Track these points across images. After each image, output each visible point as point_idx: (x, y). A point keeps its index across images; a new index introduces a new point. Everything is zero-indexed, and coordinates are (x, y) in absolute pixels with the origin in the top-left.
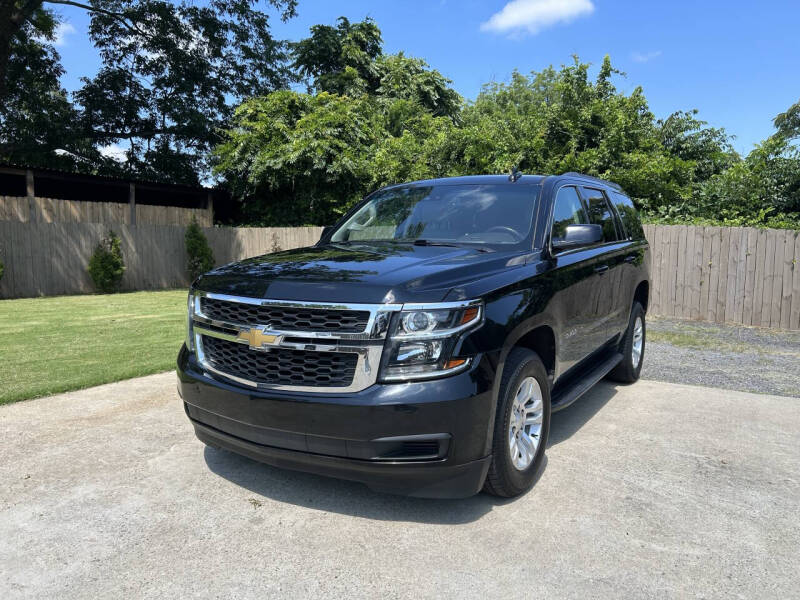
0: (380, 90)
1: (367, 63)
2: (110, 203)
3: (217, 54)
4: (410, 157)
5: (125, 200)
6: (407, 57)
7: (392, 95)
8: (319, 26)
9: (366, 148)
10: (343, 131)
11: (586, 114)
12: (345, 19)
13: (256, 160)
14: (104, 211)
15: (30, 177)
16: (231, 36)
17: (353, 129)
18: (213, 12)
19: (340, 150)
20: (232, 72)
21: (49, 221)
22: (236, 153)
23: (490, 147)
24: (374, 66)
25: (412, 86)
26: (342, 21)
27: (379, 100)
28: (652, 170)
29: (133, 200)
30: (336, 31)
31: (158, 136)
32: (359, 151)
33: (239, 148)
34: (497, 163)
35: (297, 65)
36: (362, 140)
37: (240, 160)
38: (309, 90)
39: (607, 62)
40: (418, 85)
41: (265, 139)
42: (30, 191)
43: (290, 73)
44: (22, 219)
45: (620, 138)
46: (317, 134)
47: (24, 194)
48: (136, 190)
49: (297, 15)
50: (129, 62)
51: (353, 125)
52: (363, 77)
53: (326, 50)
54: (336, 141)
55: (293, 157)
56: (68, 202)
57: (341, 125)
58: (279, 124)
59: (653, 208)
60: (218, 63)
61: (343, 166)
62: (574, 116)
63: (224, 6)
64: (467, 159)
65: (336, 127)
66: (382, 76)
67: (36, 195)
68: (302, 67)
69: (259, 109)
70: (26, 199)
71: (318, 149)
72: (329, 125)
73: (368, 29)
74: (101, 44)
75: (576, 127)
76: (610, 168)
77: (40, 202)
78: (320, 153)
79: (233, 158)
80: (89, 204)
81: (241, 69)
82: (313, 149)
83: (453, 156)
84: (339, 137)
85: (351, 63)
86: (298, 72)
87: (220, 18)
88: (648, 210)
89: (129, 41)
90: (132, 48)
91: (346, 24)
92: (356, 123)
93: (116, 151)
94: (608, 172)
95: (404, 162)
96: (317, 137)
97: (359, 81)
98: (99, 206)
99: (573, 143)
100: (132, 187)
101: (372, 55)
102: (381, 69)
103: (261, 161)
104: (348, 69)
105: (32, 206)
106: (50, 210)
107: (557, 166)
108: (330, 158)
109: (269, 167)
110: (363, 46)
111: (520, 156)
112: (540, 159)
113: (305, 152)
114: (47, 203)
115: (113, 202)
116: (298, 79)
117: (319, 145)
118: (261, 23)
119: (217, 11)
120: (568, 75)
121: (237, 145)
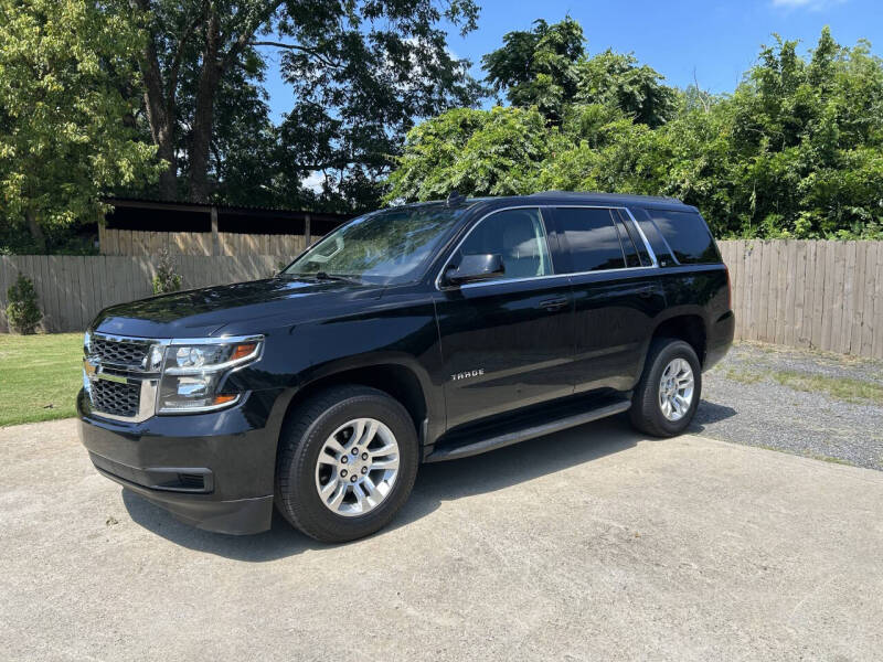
0: (578, 95)
1: (565, 68)
2: (286, 236)
3: (403, 78)
4: (577, 171)
5: (300, 232)
6: (616, 54)
7: (591, 100)
8: (512, 33)
9: (536, 164)
10: (510, 148)
11: (787, 104)
12: (543, 21)
13: (422, 185)
14: (280, 243)
15: (214, 214)
16: (413, 57)
17: (522, 144)
18: (397, 36)
19: (505, 168)
20: (420, 94)
21: (230, 254)
22: (404, 179)
23: (669, 153)
24: (573, 71)
25: (612, 88)
26: (539, 24)
27: (576, 107)
28: (873, 169)
29: (308, 231)
30: (532, 37)
31: (351, 165)
32: (528, 168)
33: (408, 174)
34: (674, 173)
35: (490, 79)
36: (532, 157)
37: (410, 186)
38: (499, 103)
39: (826, 35)
40: (621, 87)
41: (433, 163)
42: (215, 227)
43: (479, 89)
44: (207, 253)
45: (831, 130)
46: (481, 153)
47: (209, 230)
48: (311, 221)
49: (476, 28)
50: (318, 95)
51: (522, 140)
52: (560, 84)
53: (518, 58)
54: (502, 160)
55: (456, 181)
56: (247, 236)
57: (507, 142)
58: (449, 145)
59: (875, 219)
60: (406, 87)
61: (504, 186)
62: (772, 108)
63: (408, 27)
64: (639, 169)
65: (503, 144)
66: (581, 79)
67: (220, 230)
68: (497, 79)
69: (430, 131)
70: (210, 235)
71: (481, 170)
72: (494, 143)
73: (568, 29)
74: (292, 80)
75: (773, 122)
76: (813, 170)
77: (222, 237)
78: (481, 173)
79: (402, 185)
80: (267, 236)
81: (430, 90)
82: (475, 170)
83: (626, 167)
84: (506, 154)
85: (544, 70)
86: (492, 87)
87: (403, 41)
88: (867, 221)
89: (318, 73)
90: (322, 80)
91: (543, 27)
92: (526, 137)
93: (314, 182)
94: (812, 175)
95: (572, 177)
96: (482, 156)
97: (554, 88)
98: (275, 238)
99: (765, 142)
100: (307, 219)
101: (573, 58)
102: (581, 72)
103: (427, 187)
104: (539, 76)
105: (216, 241)
106: (231, 243)
107: (746, 170)
108: (493, 179)
109: (433, 193)
110: (560, 49)
111: (702, 162)
112: (726, 165)
113: (468, 174)
114: (228, 237)
115: (289, 233)
116: (488, 93)
117: (482, 166)
118: (439, 43)
119: (401, 33)
120: (771, 58)
121: (407, 170)
